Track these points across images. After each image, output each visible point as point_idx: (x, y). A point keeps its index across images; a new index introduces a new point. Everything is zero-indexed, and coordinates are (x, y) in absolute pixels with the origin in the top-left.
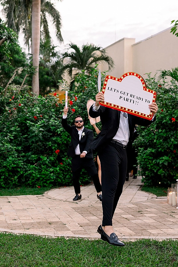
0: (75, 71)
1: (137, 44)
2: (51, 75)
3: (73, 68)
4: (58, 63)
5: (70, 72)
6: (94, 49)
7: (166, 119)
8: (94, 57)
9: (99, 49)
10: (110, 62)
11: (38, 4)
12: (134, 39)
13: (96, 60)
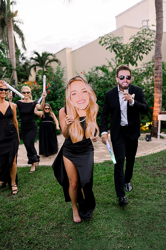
0: (38, 68)
1: (74, 51)
2: (23, 72)
3: (37, 67)
4: (26, 64)
5: (35, 69)
6: (49, 55)
7: (102, 94)
8: (49, 60)
9: (51, 54)
10: (59, 62)
11: (11, 25)
12: (71, 48)
13: (50, 61)
